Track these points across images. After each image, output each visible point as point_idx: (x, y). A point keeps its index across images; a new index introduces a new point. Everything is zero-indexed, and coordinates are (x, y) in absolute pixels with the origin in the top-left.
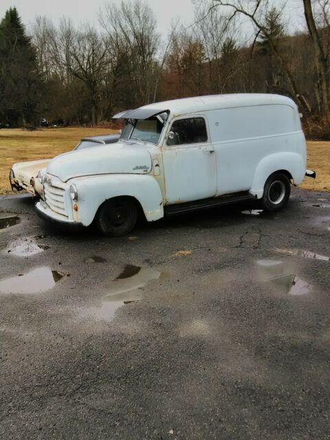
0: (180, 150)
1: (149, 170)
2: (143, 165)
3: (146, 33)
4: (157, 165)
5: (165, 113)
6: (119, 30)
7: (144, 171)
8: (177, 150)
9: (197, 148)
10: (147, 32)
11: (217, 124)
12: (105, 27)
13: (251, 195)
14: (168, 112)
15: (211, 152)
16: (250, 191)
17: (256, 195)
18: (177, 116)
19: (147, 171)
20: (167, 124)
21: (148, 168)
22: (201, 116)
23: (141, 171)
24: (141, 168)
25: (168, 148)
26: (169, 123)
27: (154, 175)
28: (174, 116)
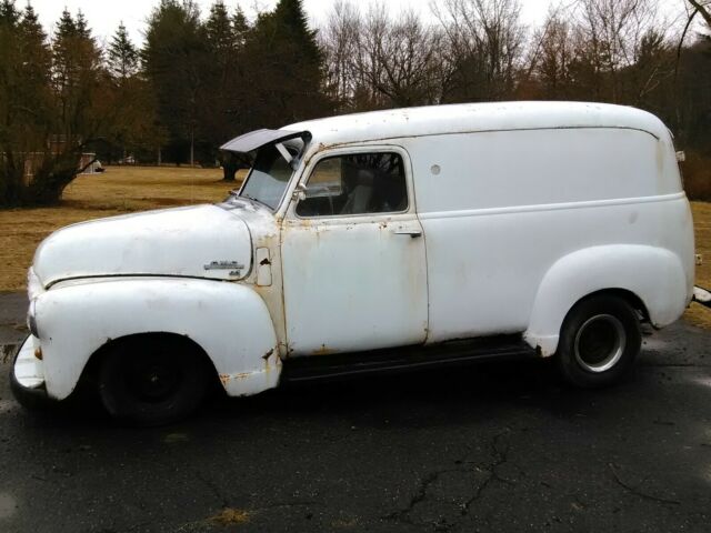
0: (328, 227)
1: (243, 273)
2: (230, 260)
3: (505, 24)
4: (265, 262)
5: (300, 139)
6: (460, 19)
7: (231, 274)
8: (321, 228)
9: (378, 225)
10: (506, 21)
11: (436, 169)
12: (438, 15)
13: (527, 344)
14: (306, 136)
15: (414, 236)
16: (525, 335)
17: (539, 348)
18: (329, 148)
19: (237, 273)
20: (303, 165)
21: (242, 268)
22: (395, 149)
23: (225, 274)
24: (224, 266)
25: (298, 221)
26: (307, 164)
27: (256, 285)
28: (322, 147)
